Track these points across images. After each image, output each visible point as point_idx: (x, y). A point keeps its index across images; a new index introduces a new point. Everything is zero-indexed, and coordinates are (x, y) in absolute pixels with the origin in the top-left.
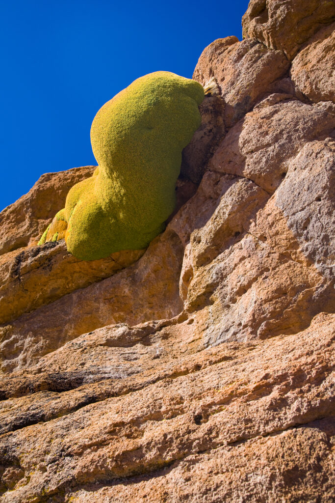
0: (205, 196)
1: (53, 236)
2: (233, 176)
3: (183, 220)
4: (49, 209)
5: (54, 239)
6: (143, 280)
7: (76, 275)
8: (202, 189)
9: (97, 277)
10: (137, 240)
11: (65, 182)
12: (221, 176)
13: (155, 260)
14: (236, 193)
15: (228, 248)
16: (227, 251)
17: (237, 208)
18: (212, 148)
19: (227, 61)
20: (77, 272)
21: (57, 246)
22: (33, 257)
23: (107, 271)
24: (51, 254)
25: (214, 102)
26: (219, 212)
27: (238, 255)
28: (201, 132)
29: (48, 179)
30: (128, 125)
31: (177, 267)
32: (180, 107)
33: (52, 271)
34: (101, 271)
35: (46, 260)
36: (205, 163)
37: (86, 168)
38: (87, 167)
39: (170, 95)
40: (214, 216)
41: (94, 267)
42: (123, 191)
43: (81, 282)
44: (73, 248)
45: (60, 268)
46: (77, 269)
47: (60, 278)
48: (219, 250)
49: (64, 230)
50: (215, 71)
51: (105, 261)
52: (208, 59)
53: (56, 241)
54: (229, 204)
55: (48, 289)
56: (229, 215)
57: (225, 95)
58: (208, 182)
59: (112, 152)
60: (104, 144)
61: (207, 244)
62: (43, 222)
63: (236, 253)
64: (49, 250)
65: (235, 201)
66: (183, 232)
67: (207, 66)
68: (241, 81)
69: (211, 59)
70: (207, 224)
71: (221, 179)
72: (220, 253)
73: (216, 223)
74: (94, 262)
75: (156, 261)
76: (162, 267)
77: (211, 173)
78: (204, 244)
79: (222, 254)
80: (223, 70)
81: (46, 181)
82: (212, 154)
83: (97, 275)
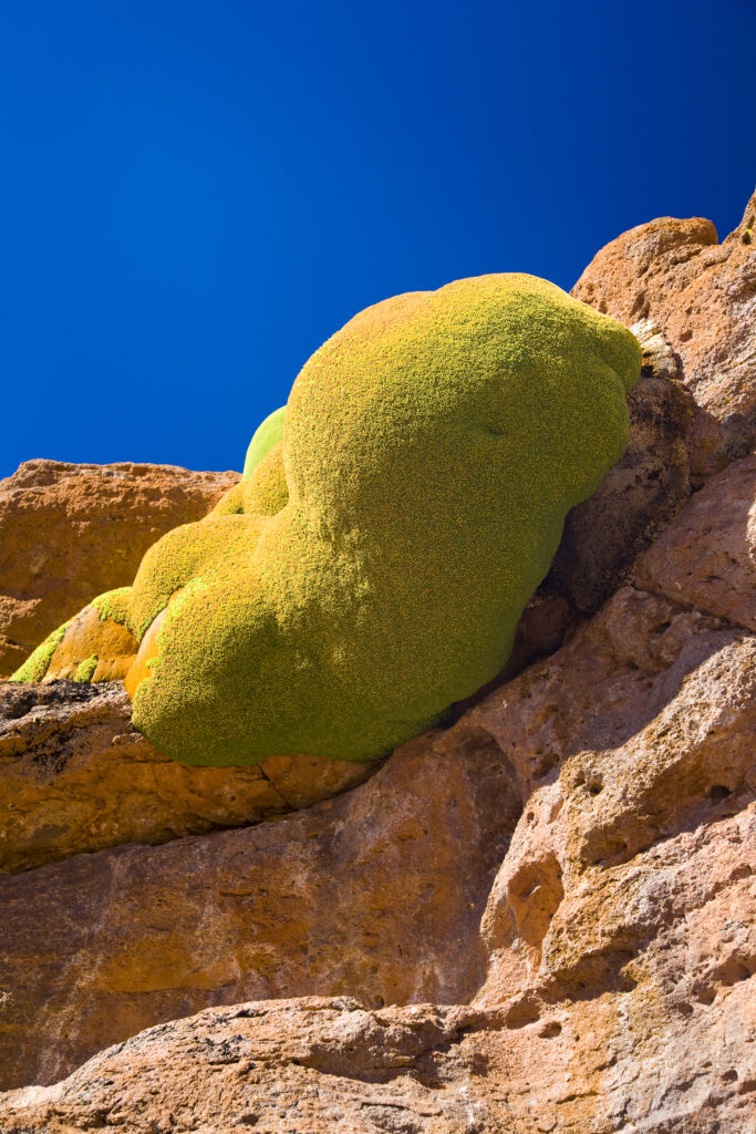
0: (613, 657)
1: (77, 664)
2: (717, 621)
3: (531, 707)
4: (35, 570)
5: (80, 674)
6: (360, 859)
7: (136, 799)
8: (606, 636)
9: (199, 818)
10: (365, 735)
11: (104, 502)
12: (675, 612)
13: (406, 804)
14: (734, 675)
15: (692, 829)
16: (687, 838)
17: (738, 720)
18: (653, 524)
19: (705, 289)
20: (141, 792)
21: (95, 702)
22: (9, 716)
23: (235, 807)
24: (73, 720)
25: (666, 395)
26: (675, 718)
27: (727, 856)
28: (627, 471)
29: (48, 478)
30: (431, 407)
31: (473, 842)
32: (587, 390)
33: (66, 774)
34: (218, 802)
35: (53, 735)
36: (622, 562)
37: (164, 471)
38: (168, 467)
39: (563, 350)
40: (656, 726)
41: (201, 786)
42: (366, 586)
43: (143, 823)
44: (154, 717)
45: (92, 768)
46: (146, 781)
47: (81, 800)
48: (658, 829)
49: (120, 653)
50: (654, 306)
51: (239, 776)
52: (635, 266)
53: (87, 683)
54: (712, 700)
55: (29, 827)
56: (711, 733)
57: (694, 382)
58: (632, 620)
59: (364, 471)
60: (343, 441)
61: (626, 804)
62: (12, 606)
63: (717, 852)
64: (67, 708)
65: (734, 697)
66: (532, 746)
67: (629, 284)
68: (750, 357)
69: (646, 270)
70: (631, 743)
71: (675, 619)
72: (663, 838)
73: (662, 747)
74: (204, 773)
75: (409, 810)
76: (426, 832)
77: (641, 594)
78: (614, 800)
79: (671, 842)
80: (689, 312)
81: (41, 483)
82: (649, 541)
83: (199, 814)
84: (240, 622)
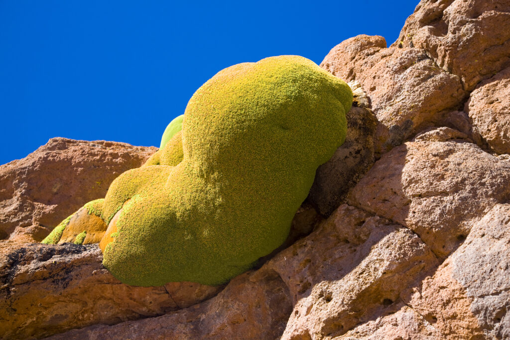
0: (338, 237)
1: (76, 235)
2: (387, 221)
3: (298, 260)
4: (55, 190)
5: (78, 240)
6: (212, 333)
7: (102, 302)
8: (334, 227)
9: (133, 312)
10: (217, 273)
11: (91, 158)
12: (367, 216)
13: (236, 306)
14: (395, 246)
15: (375, 319)
16: (372, 323)
17: (397, 267)
18: (357, 175)
19: (382, 67)
20: (105, 299)
21: (84, 254)
22: (41, 260)
23: (152, 307)
24: (73, 262)
25: (364, 115)
26: (367, 266)
27: (391, 332)
28: (345, 149)
29: (63, 146)
30: (255, 115)
31: (268, 325)
32: (328, 111)
33: (68, 289)
34: (144, 305)
35: (62, 269)
36: (343, 192)
37: (120, 145)
38: (122, 143)
39: (317, 92)
40: (358, 269)
41: (135, 296)
42: (220, 200)
43: (106, 314)
44: (114, 261)
45: (82, 286)
46: (108, 293)
47: (75, 302)
48: (358, 319)
49: (98, 230)
50: (358, 75)
51: (154, 291)
52: (349, 56)
53: (81, 245)
54: (385, 258)
55: (48, 315)
56: (384, 273)
57: (377, 110)
58: (347, 219)
59: (222, 144)
60: (212, 130)
61: (343, 307)
62: (43, 208)
63: (386, 330)
64: (70, 257)
65: (395, 256)
66: (298, 279)
67: (346, 64)
68: (403, 99)
69: (354, 58)
70: (346, 278)
71: (367, 220)
72: (361, 323)
73: (361, 280)
74: (137, 290)
75: (237, 309)
76: (245, 320)
77: (351, 208)
78: (338, 305)
79: (364, 325)
80: (374, 78)
81: (59, 149)
82: (355, 183)
83: (134, 310)
84: (158, 216)
